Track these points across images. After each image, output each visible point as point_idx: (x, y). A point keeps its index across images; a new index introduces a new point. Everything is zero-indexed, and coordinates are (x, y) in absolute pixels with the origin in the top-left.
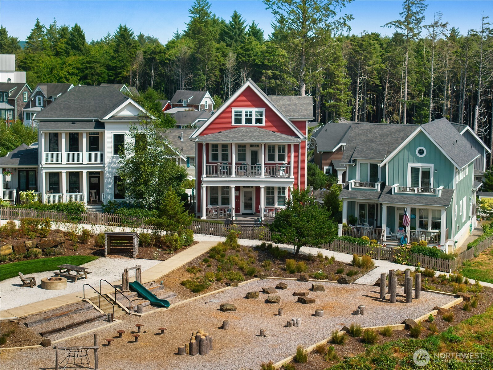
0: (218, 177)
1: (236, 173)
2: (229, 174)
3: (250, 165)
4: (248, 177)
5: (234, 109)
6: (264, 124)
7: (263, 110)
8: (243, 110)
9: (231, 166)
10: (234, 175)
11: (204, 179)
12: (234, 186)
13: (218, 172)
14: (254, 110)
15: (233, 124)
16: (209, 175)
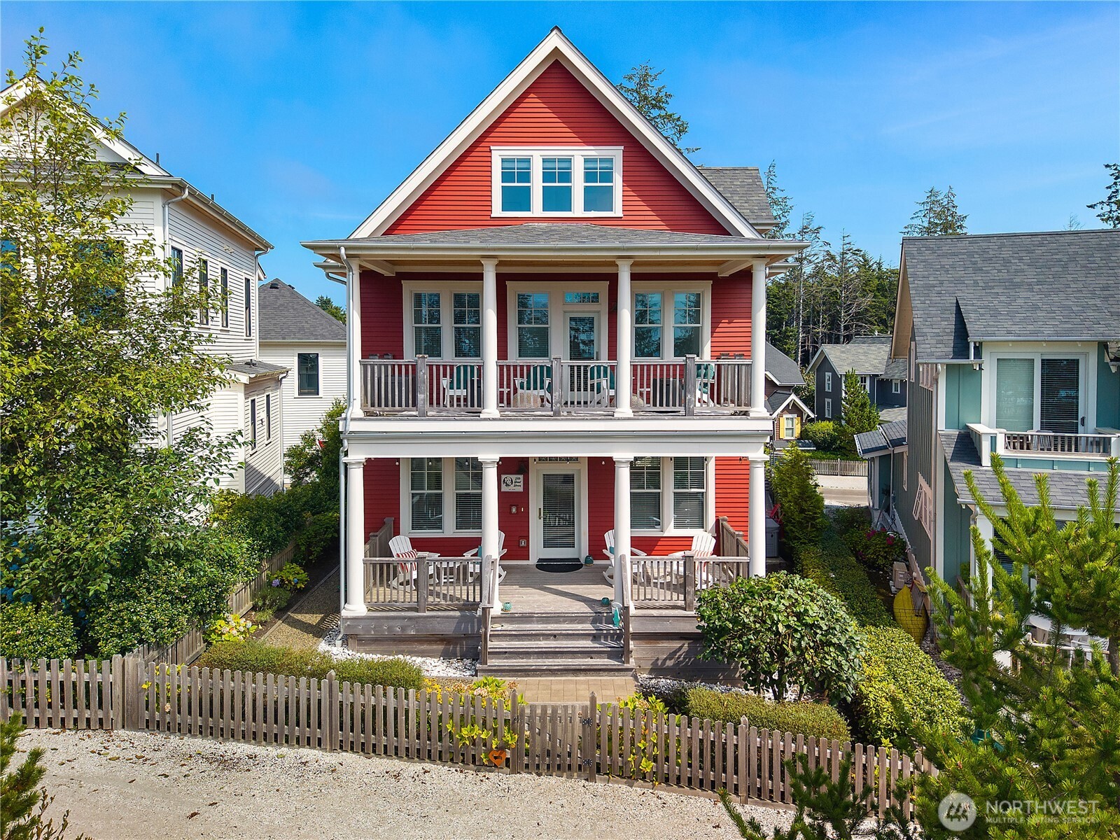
0: (423, 416)
1: (505, 399)
2: (473, 404)
3: (567, 362)
4: (556, 415)
5: (498, 155)
6: (618, 211)
7: (616, 153)
8: (537, 156)
9: (480, 368)
10: (491, 406)
11: (354, 427)
12: (496, 457)
13: (420, 397)
14: (579, 156)
15: (497, 211)
16: (376, 409)
